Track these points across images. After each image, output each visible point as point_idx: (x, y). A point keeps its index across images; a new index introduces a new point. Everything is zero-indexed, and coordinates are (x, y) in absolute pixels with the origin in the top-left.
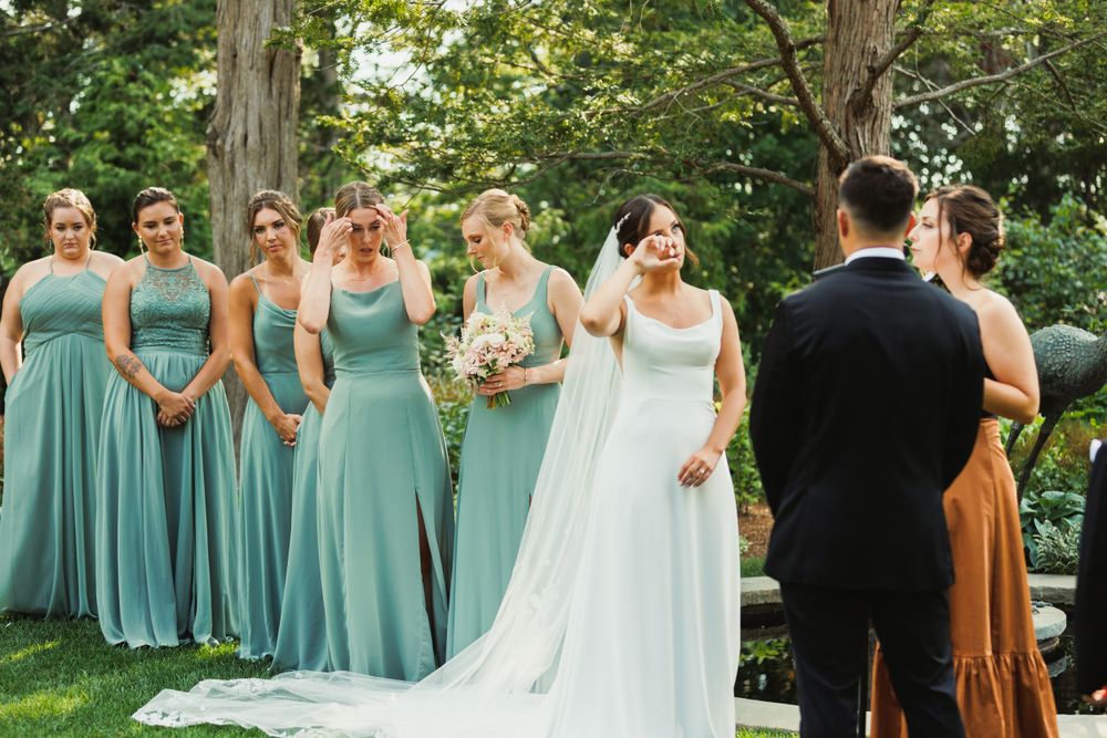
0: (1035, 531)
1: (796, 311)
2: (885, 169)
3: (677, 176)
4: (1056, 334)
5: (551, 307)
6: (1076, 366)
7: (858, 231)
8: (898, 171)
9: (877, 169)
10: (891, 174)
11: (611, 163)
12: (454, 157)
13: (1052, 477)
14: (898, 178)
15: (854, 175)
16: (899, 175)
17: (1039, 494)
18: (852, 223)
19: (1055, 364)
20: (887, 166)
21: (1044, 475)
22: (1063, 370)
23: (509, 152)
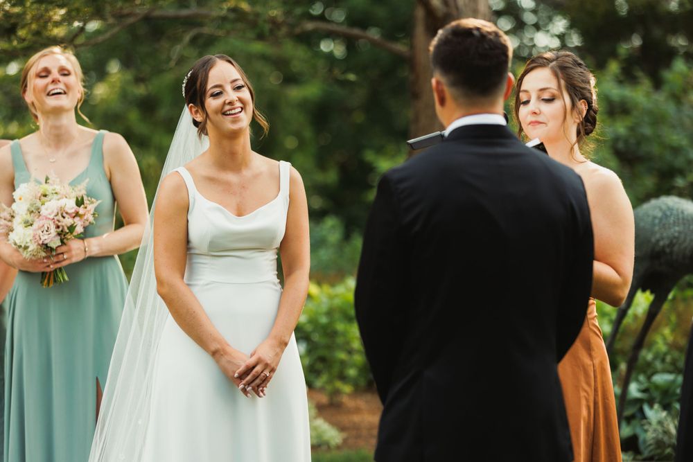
0: (644, 417)
1: (402, 186)
2: (476, 32)
3: (261, 37)
4: (664, 207)
5: (107, 170)
6: (685, 241)
7: (455, 99)
8: (489, 33)
9: (468, 32)
10: (483, 37)
11: (190, 22)
12: (18, 15)
13: (663, 360)
14: (491, 40)
15: (444, 43)
16: (491, 37)
17: (649, 378)
18: (448, 92)
19: (662, 239)
20: (478, 29)
21: (655, 358)
22: (671, 245)
23: (78, 10)
